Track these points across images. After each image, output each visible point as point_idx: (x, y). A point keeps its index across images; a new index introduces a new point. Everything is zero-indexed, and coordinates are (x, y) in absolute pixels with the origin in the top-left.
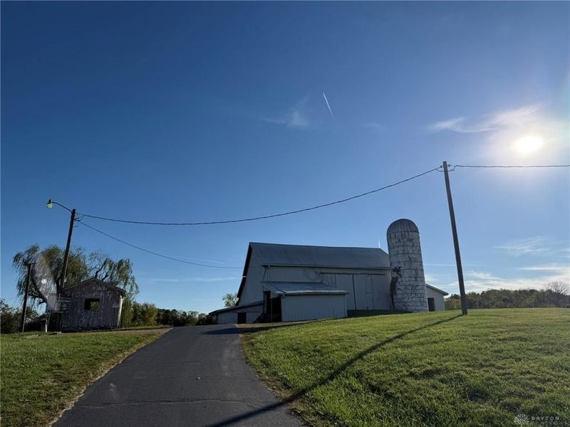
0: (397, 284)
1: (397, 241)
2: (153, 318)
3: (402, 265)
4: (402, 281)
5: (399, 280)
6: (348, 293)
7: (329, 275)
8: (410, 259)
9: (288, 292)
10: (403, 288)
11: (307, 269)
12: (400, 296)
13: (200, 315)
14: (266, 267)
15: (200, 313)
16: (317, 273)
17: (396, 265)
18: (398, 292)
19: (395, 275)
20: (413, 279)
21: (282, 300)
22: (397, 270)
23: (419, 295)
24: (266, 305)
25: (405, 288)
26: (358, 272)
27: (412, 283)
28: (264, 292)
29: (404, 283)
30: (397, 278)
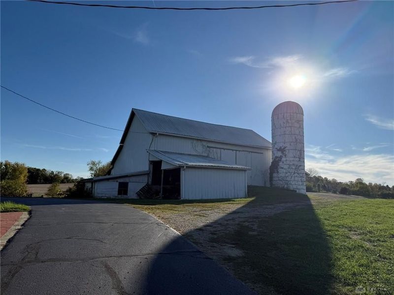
0: (281, 163)
1: (285, 121)
2: (23, 175)
3: (287, 145)
4: (286, 161)
5: (284, 159)
6: (249, 170)
7: (215, 149)
8: (296, 140)
9: (190, 164)
10: (286, 167)
11: (195, 142)
12: (282, 175)
13: (64, 175)
14: (154, 134)
15: (65, 173)
16: (203, 146)
17: (281, 145)
18: (280, 170)
19: (279, 154)
20: (298, 159)
21: (183, 173)
22: (282, 150)
23: (301, 175)
24: (151, 175)
25: (289, 168)
26: (240, 149)
27: (296, 163)
28: (150, 161)
29: (288, 162)
30: (281, 157)
